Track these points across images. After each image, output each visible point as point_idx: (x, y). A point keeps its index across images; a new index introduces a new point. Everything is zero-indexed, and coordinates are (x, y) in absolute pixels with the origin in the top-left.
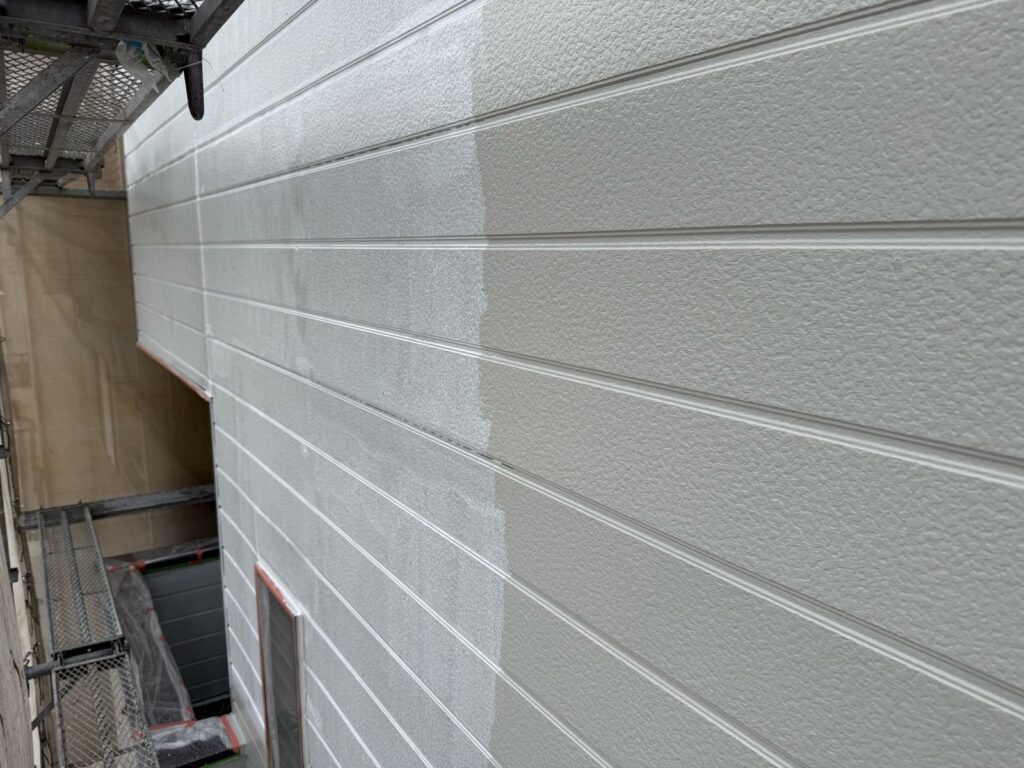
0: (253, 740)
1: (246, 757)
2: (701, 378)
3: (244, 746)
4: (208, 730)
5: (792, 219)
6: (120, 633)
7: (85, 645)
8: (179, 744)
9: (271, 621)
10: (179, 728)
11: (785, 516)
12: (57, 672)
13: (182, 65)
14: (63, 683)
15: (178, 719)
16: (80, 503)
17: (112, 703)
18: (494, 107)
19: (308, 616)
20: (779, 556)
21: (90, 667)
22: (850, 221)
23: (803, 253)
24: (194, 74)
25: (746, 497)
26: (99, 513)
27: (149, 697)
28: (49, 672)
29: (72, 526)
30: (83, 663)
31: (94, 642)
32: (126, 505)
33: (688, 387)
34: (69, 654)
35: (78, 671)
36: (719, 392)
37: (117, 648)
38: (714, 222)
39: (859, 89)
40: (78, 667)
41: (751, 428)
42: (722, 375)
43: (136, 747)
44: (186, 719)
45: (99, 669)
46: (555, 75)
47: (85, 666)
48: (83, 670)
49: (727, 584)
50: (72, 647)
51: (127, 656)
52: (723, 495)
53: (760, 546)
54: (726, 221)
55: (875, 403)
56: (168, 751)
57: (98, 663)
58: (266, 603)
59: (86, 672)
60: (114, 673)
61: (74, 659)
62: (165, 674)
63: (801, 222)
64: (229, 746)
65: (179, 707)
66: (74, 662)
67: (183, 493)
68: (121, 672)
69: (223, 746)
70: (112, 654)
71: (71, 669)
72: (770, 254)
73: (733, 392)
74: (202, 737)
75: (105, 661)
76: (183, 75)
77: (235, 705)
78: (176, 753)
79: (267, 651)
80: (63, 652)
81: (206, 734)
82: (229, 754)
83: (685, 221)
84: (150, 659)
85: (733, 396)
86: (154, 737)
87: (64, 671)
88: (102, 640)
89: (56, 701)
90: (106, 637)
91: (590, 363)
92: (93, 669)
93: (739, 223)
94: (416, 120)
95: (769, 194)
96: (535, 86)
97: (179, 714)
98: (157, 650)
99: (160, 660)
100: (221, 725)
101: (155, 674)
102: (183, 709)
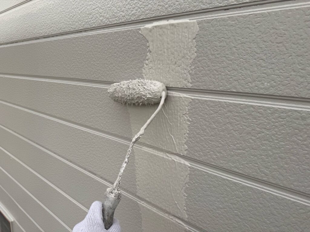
2: (199, 155)
5: (247, 91)
11: (241, 219)
18: (94, 26)
23: (252, 106)
25: (221, 208)
33: (192, 157)
36: (208, 162)
39: (285, 34)
41: (224, 179)
42: (210, 155)
46: (123, 14)
52: (210, 206)
53: (228, 230)
54: (212, 87)
55: (289, 177)
63: (251, 92)
72: (235, 105)
73: (215, 163)
85: (215, 165)
94: (56, 28)
95: (235, 78)
96: (114, 18)
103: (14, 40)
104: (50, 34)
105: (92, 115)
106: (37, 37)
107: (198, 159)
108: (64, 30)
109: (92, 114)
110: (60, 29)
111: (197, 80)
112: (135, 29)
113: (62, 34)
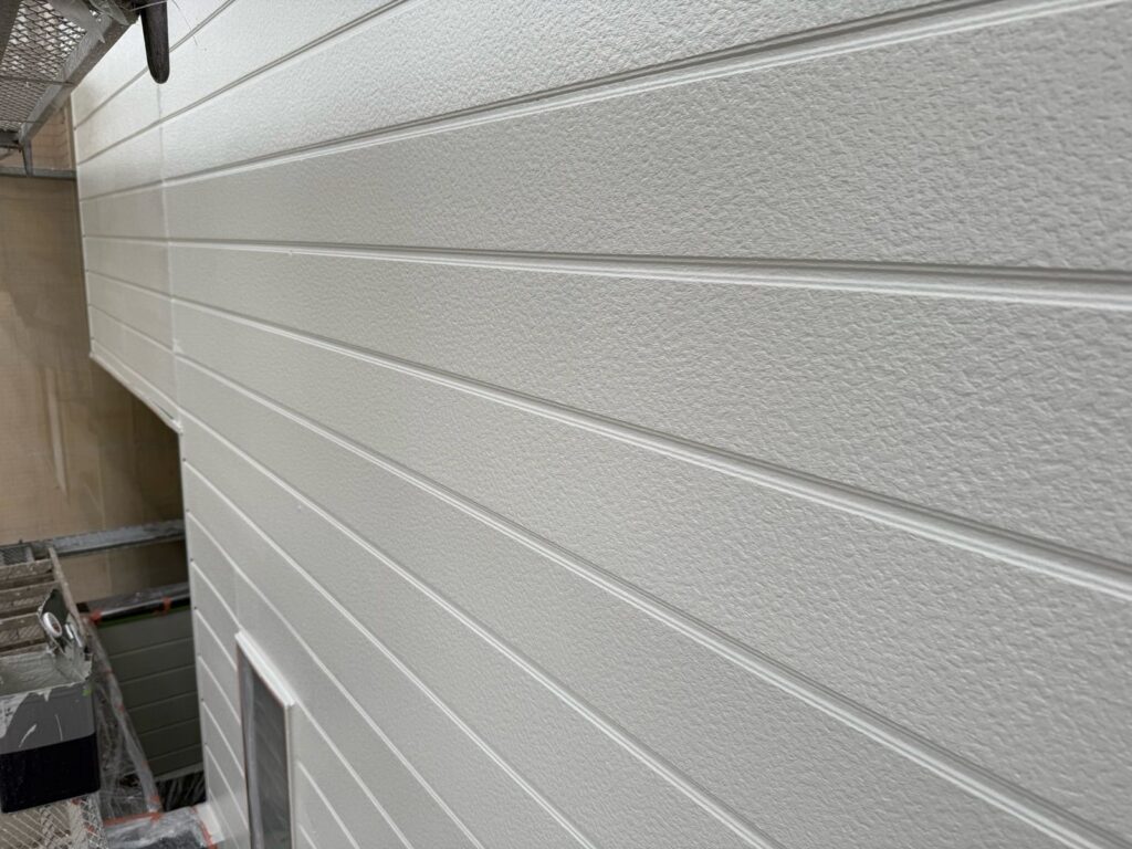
0: (232, 836)
2: (911, 483)
3: (222, 843)
4: (179, 824)
9: (256, 705)
10: (142, 822)
11: (1046, 697)
13: (138, 5)
15: (145, 813)
16: (21, 542)
20: (1030, 752)
23: (1103, 315)
25: (977, 661)
32: (77, 544)
36: (941, 506)
38: (944, 257)
41: (993, 564)
42: (947, 483)
44: (152, 810)
46: (678, 34)
49: (938, 777)
52: (938, 654)
53: (998, 734)
54: (965, 256)
58: (249, 684)
62: (125, 756)
63: (1102, 268)
64: (203, 843)
65: (143, 795)
69: (198, 844)
72: (1044, 313)
73: (965, 509)
74: (171, 833)
77: (209, 792)
81: (177, 829)
83: (889, 252)
85: (962, 514)
91: (721, 441)
93: (987, 262)
94: (460, 92)
95: (1045, 222)
96: (646, 48)
97: (142, 802)
98: (117, 725)
99: (120, 736)
100: (194, 818)
101: (113, 754)
102: (148, 798)
104: (440, 113)
105: (560, 365)
106: (399, 122)
107: (906, 497)
108: (483, 96)
109: (561, 361)
110: (474, 94)
111: (915, 232)
112: (714, 80)
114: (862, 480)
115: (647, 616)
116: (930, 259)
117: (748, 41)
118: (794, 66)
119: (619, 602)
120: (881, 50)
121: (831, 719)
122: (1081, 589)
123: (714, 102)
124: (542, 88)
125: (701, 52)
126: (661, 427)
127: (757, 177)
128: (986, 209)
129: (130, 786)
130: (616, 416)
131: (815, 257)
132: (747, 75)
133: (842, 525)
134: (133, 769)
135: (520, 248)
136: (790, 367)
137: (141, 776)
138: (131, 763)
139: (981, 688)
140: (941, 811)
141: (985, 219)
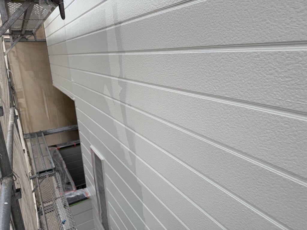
0: (93, 194)
1: (91, 199)
2: (207, 90)
3: (90, 196)
4: (80, 192)
5: (231, 43)
6: (54, 167)
7: (45, 170)
8: (73, 196)
9: (96, 162)
10: (72, 192)
11: (230, 127)
12: (38, 177)
13: (58, 3)
14: (40, 181)
15: (72, 190)
16: (40, 131)
17: (53, 185)
18: (148, 11)
19: (105, 160)
20: (228, 138)
21: (47, 176)
22: (246, 43)
23: (233, 53)
24: (61, 6)
25: (219, 123)
26: (46, 134)
27: (63, 183)
28: (36, 178)
29: (39, 138)
30: (45, 175)
31: (47, 169)
32: (53, 131)
34: (41, 173)
35: (44, 177)
37: (54, 171)
38: (210, 44)
39: (248, 4)
40: (43, 176)
42: (213, 89)
43: (61, 197)
44: (74, 189)
45: (49, 176)
47: (45, 176)
48: (45, 177)
49: (215, 146)
50: (41, 171)
51: (56, 173)
52: (213, 122)
53: (223, 136)
54: (213, 44)
55: (253, 95)
56: (70, 198)
57: (49, 175)
58: (94, 157)
59: (46, 177)
60: (53, 177)
61: (42, 174)
62: (67, 178)
64: (86, 196)
65: (72, 186)
66: (42, 175)
67: (69, 127)
68: (55, 177)
69: (85, 197)
70: (52, 172)
71: (42, 177)
73: (216, 93)
74: (79, 194)
75: (51, 174)
76: (58, 6)
77: (87, 185)
78: (72, 198)
79: (95, 170)
80: (39, 172)
81: (80, 193)
82: (86, 198)
83: (201, 44)
84: (63, 174)
86: (65, 194)
87: (40, 177)
88: (50, 169)
89: (38, 185)
90: (50, 168)
91: (177, 87)
92: (47, 177)
93: (216, 45)
94: (126, 16)
95: (224, 36)
96: (159, 5)
97: (72, 188)
98: (65, 171)
99: (66, 174)
100: (84, 191)
101: (65, 178)
102: (73, 187)
103: (101, 27)
107: (207, 93)
110: (129, 16)
111: (205, 40)
113: (130, 20)
114: (200, 91)
115: (167, 125)
116: (208, 45)
117: (176, 3)
118: (184, 7)
119: (162, 123)
120: (197, 4)
121: (198, 139)
122: (233, 106)
123: (172, 16)
124: (142, 14)
125: (169, 5)
126: (167, 85)
127: (180, 31)
128: (215, 34)
129: (69, 184)
130: (159, 84)
131: (190, 46)
132: (177, 9)
133: (197, 100)
134: (69, 181)
135: (140, 49)
136: (187, 69)
137: (71, 183)
138: (69, 179)
139: (220, 128)
140: (216, 153)
141: (215, 36)
